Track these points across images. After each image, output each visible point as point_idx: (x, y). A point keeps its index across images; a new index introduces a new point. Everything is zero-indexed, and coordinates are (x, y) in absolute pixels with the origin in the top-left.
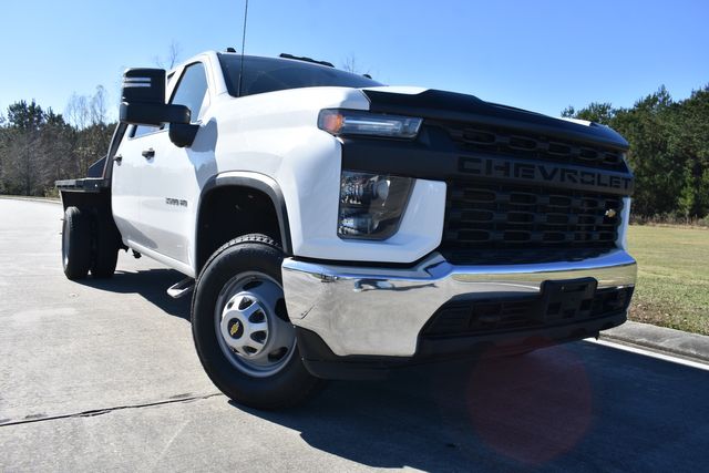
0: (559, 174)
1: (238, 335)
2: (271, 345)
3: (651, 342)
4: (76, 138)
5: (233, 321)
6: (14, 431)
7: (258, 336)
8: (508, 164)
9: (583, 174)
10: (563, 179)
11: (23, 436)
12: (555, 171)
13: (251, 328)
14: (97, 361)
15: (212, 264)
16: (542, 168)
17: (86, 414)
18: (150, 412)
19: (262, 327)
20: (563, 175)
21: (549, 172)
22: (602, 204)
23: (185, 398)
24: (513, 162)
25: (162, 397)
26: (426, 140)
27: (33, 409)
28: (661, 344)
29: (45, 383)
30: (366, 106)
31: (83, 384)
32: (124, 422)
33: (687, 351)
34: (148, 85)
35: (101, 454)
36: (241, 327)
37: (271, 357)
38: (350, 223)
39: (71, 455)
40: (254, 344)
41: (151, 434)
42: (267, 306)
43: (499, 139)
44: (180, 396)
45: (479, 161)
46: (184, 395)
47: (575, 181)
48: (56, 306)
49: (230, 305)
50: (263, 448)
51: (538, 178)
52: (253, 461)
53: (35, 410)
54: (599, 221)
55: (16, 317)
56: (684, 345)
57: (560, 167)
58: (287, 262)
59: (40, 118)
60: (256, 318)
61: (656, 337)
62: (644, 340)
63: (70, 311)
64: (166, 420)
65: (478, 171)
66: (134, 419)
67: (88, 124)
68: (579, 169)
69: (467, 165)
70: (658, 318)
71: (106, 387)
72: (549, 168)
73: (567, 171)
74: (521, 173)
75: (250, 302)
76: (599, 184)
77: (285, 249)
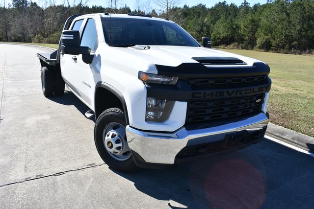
0: (235, 92)
1: (111, 147)
2: (123, 150)
3: (280, 136)
4: (43, 14)
5: (109, 142)
6: (33, 183)
7: (119, 148)
8: (213, 93)
9: (246, 90)
10: (236, 94)
11: (36, 185)
12: (233, 91)
13: (116, 146)
14: (60, 146)
15: (101, 118)
16: (227, 92)
17: (57, 174)
18: (80, 173)
19: (120, 145)
20: (236, 92)
21: (230, 93)
22: (254, 98)
23: (92, 166)
24: (215, 91)
25: (85, 165)
26: (179, 86)
27: (38, 172)
28: (284, 137)
29: (41, 158)
30: (156, 72)
31: (55, 159)
32: (71, 179)
33: (294, 141)
34: (72, 38)
35: (64, 194)
36: (112, 145)
37: (124, 154)
38: (151, 113)
39: (53, 194)
40: (117, 151)
41: (81, 184)
42: (122, 137)
43: (210, 82)
44: (91, 165)
45: (201, 93)
46: (93, 164)
47: (242, 94)
48: (42, 114)
49: (108, 136)
50: (121, 191)
51: (226, 95)
52: (116, 197)
53: (40, 173)
54: (253, 105)
55: (27, 121)
56: (293, 139)
57: (235, 90)
58: (128, 127)
59: (26, 4)
60: (118, 142)
61: (283, 133)
62: (278, 134)
63: (47, 117)
64: (86, 177)
65: (200, 97)
66: (75, 177)
67: (48, 6)
68: (244, 89)
69: (195, 95)
70: (286, 124)
71: (64, 160)
72: (230, 91)
73: (239, 91)
74: (218, 95)
75: (115, 135)
76: (253, 92)
77: (127, 122)
